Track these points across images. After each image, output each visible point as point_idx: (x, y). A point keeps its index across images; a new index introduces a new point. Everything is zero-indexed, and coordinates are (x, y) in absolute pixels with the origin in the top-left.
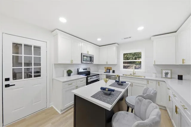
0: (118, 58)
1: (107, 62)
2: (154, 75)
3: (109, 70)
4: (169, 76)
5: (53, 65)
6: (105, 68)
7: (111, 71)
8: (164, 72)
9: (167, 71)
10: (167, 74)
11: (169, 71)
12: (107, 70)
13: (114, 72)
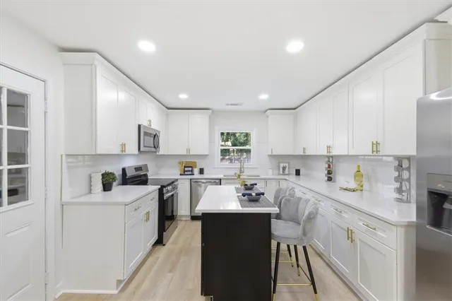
0: (211, 142)
1: (188, 150)
2: (270, 172)
3: (190, 169)
4: (287, 172)
5: (64, 157)
6: (180, 163)
7: (196, 171)
8: (282, 165)
9: (285, 165)
10: (284, 168)
11: (287, 165)
12: (186, 169)
13: (201, 171)
